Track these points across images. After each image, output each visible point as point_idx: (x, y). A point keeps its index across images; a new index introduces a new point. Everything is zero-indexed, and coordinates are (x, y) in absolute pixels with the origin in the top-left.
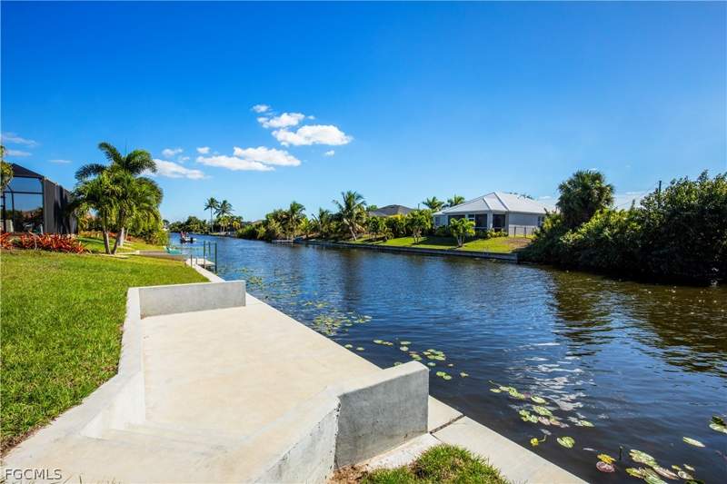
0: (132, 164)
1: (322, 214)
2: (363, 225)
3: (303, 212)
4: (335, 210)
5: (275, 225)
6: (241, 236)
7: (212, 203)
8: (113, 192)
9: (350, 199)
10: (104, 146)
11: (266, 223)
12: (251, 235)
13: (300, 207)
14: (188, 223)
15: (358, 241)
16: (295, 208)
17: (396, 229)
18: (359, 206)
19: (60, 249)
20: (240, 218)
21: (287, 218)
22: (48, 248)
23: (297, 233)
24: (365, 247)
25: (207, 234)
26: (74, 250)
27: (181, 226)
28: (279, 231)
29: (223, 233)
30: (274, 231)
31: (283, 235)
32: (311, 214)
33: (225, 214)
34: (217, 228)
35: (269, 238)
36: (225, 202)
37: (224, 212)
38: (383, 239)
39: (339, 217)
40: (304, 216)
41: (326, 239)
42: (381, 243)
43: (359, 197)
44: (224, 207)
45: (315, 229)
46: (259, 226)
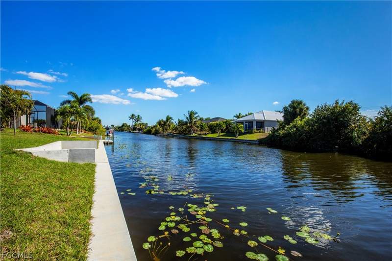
0: (81, 101)
1: (180, 122)
2: (198, 127)
3: (172, 121)
4: (185, 120)
5: (158, 127)
6: (145, 133)
7: (132, 117)
8: (70, 111)
9: (191, 114)
10: (70, 93)
11: (155, 126)
12: (149, 132)
13: (171, 118)
14: (122, 126)
15: (194, 135)
16: (168, 118)
17: (212, 129)
18: (196, 118)
19: (49, 133)
20: (147, 124)
21: (164, 124)
22: (45, 132)
23: (169, 131)
24: (196, 138)
25: (130, 131)
26: (54, 133)
27: (119, 128)
28: (161, 130)
29: (137, 131)
30: (158, 130)
31: (162, 132)
32: (175, 121)
33: (139, 122)
34: (135, 129)
35: (156, 133)
36: (139, 116)
37: (138, 121)
38: (205, 134)
39: (186, 123)
40: (173, 123)
41: (181, 134)
42: (204, 136)
43: (196, 113)
44: (138, 118)
45: (176, 129)
46: (152, 128)
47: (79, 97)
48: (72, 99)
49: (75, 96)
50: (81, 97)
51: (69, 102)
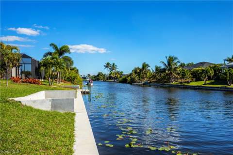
0: (61, 52)
1: (157, 69)
2: (178, 74)
3: (149, 68)
4: (163, 67)
5: (134, 75)
6: (120, 82)
7: (108, 65)
8: (51, 63)
9: (171, 60)
10: (52, 45)
11: (131, 75)
12: (124, 81)
13: (148, 66)
14: (98, 75)
15: (174, 83)
16: (145, 66)
17: (197, 76)
18: (176, 64)
19: (34, 83)
20: (122, 72)
21: (140, 72)
22: (30, 83)
23: (146, 79)
24: (177, 87)
25: (106, 81)
26: (38, 84)
27: (95, 77)
28: (137, 79)
29: (113, 80)
30: (134, 79)
31: (138, 81)
32: (152, 68)
33: (114, 71)
34: (110, 78)
35: (132, 82)
36: (114, 64)
37: (113, 69)
38: (188, 82)
39: (164, 70)
40: (149, 70)
41: (159, 83)
42: (186, 84)
43: (176, 58)
44: (113, 67)
45: (154, 76)
46: (128, 76)
47: (59, 48)
48: (53, 51)
49: (55, 47)
50: (61, 49)
51: (50, 54)
